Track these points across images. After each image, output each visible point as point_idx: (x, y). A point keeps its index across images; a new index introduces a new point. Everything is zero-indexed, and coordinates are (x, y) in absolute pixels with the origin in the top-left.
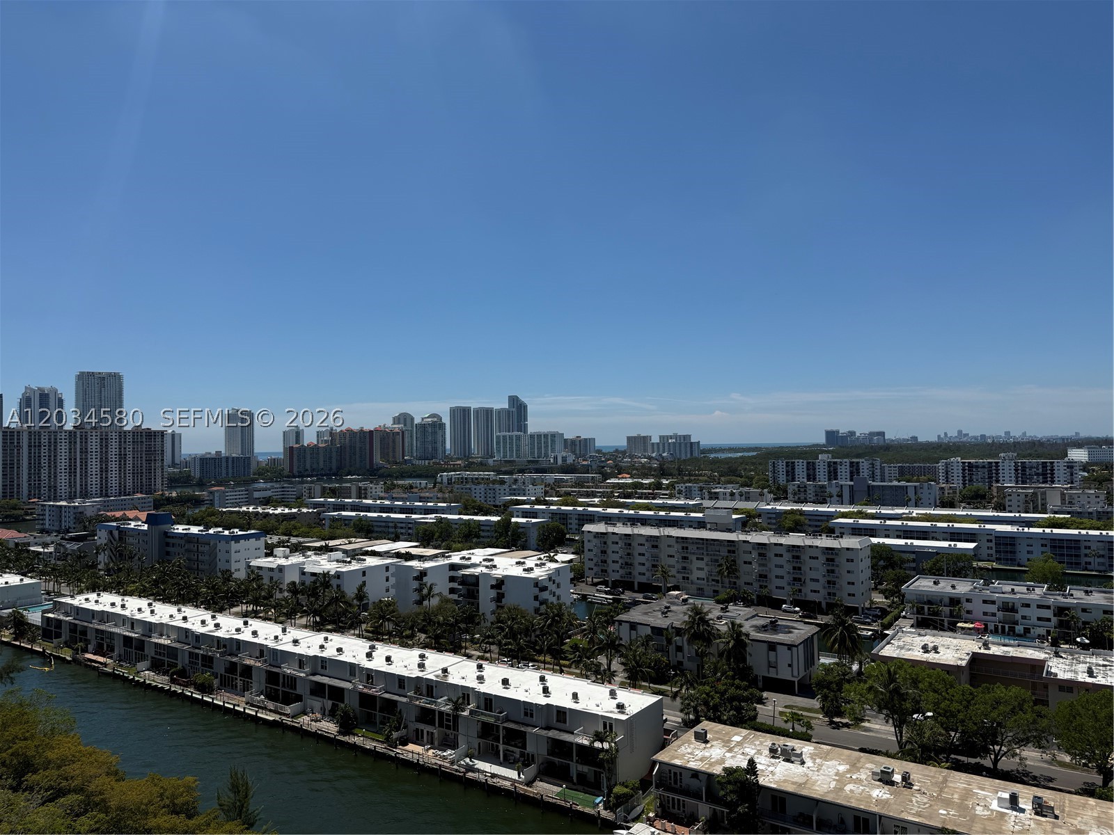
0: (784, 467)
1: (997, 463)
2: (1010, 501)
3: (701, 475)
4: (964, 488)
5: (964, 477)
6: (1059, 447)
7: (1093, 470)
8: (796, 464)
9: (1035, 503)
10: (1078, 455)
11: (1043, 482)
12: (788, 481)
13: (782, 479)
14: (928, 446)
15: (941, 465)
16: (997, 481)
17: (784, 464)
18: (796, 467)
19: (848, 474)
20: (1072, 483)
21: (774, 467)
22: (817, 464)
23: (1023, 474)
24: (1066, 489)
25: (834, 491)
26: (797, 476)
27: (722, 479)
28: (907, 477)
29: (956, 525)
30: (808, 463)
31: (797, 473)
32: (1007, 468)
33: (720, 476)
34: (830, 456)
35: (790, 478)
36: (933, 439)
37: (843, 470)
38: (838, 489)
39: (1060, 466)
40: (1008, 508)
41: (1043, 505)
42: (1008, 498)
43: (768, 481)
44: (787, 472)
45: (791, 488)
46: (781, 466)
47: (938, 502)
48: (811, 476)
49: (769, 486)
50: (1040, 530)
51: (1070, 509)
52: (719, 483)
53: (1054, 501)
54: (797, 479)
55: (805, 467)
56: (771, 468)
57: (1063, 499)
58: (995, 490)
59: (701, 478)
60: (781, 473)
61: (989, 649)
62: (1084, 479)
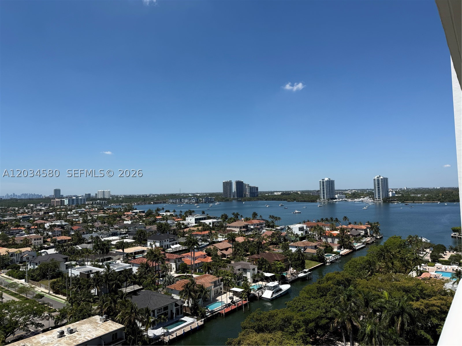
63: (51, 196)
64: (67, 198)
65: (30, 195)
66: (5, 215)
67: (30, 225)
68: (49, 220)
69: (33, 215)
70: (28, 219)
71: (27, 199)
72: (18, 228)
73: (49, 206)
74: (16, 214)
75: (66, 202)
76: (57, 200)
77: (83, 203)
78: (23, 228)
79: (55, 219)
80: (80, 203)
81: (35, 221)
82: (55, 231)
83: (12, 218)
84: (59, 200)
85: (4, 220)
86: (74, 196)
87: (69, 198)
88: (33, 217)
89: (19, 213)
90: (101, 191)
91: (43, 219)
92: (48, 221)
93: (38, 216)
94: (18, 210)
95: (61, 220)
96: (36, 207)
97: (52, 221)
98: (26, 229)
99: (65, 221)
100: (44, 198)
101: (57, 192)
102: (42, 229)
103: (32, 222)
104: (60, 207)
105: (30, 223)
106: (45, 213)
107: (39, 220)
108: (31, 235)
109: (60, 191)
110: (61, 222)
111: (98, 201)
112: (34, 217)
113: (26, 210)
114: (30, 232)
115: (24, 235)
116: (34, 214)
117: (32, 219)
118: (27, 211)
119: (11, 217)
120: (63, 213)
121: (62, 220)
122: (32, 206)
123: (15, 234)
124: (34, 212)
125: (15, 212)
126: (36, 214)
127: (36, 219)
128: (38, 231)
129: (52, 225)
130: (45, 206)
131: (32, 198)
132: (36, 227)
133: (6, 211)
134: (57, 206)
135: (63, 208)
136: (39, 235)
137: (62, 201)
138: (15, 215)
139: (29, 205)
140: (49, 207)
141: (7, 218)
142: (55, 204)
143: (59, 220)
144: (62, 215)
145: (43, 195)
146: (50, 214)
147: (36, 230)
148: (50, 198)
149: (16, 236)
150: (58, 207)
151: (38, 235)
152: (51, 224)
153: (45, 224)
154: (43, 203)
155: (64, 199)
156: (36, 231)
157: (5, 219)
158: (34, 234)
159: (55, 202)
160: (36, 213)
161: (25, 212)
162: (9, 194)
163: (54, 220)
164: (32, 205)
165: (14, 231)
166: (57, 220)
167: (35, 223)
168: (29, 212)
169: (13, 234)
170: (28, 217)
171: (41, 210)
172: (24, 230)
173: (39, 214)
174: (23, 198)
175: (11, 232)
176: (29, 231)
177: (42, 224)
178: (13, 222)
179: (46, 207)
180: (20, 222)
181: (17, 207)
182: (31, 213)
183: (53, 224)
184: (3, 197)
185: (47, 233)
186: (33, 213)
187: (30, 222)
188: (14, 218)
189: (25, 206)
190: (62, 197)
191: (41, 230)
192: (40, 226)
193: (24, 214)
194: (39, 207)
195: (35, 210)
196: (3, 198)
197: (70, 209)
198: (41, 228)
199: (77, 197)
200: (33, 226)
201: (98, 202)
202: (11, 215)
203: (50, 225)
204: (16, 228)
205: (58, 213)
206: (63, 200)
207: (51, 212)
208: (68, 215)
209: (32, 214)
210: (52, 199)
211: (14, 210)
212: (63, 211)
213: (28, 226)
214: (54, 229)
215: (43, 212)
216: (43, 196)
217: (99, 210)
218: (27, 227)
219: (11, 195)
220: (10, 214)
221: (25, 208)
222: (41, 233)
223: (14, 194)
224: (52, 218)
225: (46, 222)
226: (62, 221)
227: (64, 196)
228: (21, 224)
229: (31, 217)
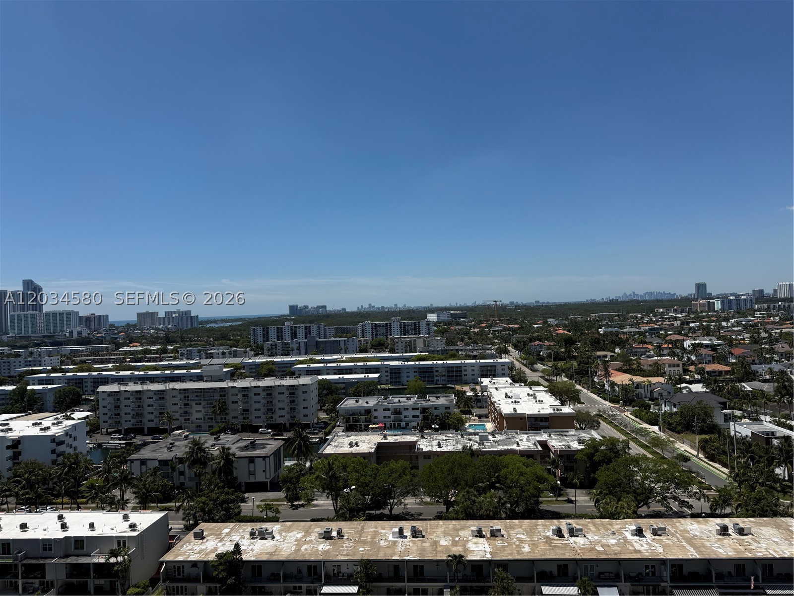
0: (262, 331)
1: (390, 323)
2: (397, 346)
3: (199, 341)
4: (373, 339)
5: (372, 333)
6: (422, 313)
7: (439, 326)
8: (270, 329)
9: (410, 347)
10: (432, 317)
11: (415, 334)
12: (264, 341)
13: (260, 340)
14: (352, 314)
15: (359, 326)
16: (391, 335)
17: (262, 329)
18: (270, 331)
19: (304, 334)
20: (429, 334)
21: (254, 332)
22: (284, 328)
23: (404, 330)
24: (426, 337)
25: (295, 346)
26: (270, 338)
27: (216, 342)
28: (340, 334)
29: (369, 363)
30: (278, 328)
31: (270, 336)
32: (395, 326)
33: (214, 341)
34: (292, 322)
35: (265, 339)
36: (355, 310)
37: (301, 332)
38: (298, 345)
39: (423, 323)
40: (396, 351)
41: (414, 348)
42: (397, 344)
43: (250, 342)
44: (264, 335)
45: (266, 346)
46: (259, 331)
47: (358, 349)
48: (280, 338)
49: (251, 346)
50: (413, 363)
51: (428, 349)
52: (213, 346)
53: (420, 345)
54: (270, 340)
55: (276, 331)
56: (252, 333)
57: (425, 344)
58: (389, 340)
59: (199, 343)
60: (259, 336)
61: (386, 439)
62: (435, 331)
63: (691, 295)
64: (718, 298)
65: (657, 294)
66: (624, 325)
67: (661, 341)
68: (690, 335)
69: (664, 326)
70: (657, 333)
71: (653, 301)
72: (644, 346)
73: (689, 313)
74: (639, 324)
75: (718, 305)
76: (701, 302)
77: (749, 306)
78: (650, 346)
79: (699, 334)
80: (743, 306)
81: (667, 335)
82: (701, 355)
83: (633, 330)
84: (705, 301)
85: (624, 333)
86: (732, 295)
87: (722, 298)
88: (664, 330)
89: (643, 322)
90: (784, 283)
91: (680, 333)
92: (689, 337)
93: (672, 328)
94: (642, 318)
95: (710, 336)
96: (667, 314)
97: (696, 337)
98: (654, 348)
99: (717, 338)
100: (679, 298)
101: (701, 287)
102: (680, 350)
103: (664, 338)
104: (708, 314)
105: (661, 338)
106: (682, 324)
107: (674, 335)
108: (664, 358)
109: (706, 286)
110: (710, 340)
111: (780, 303)
112: (666, 330)
113: (652, 317)
114: (662, 353)
115: (653, 357)
116: (666, 324)
117: (663, 332)
118: (654, 320)
119: (632, 328)
120: (714, 324)
121: (713, 336)
122: (662, 312)
123: (640, 354)
124: (665, 321)
125: (637, 321)
126: (668, 325)
127: (669, 333)
128: (674, 352)
129: (695, 344)
130: (682, 312)
131: (661, 298)
132: (670, 346)
133: (625, 318)
134: (701, 312)
135: (712, 316)
136: (676, 359)
137: (711, 304)
138: (637, 325)
139: (657, 310)
140: (690, 315)
141: (627, 329)
142: (699, 309)
143: (708, 336)
144: (712, 327)
145: (678, 294)
146: (691, 325)
147: (671, 350)
148: (689, 299)
149: (642, 358)
150: (704, 314)
151: (674, 359)
152: (693, 342)
153: (685, 342)
154: (678, 307)
155: (714, 301)
156: (670, 352)
157: (625, 330)
158: (668, 357)
159: (699, 306)
160: (669, 323)
161: (652, 320)
162: (628, 294)
163: (699, 336)
164: (661, 310)
165: (639, 350)
166: (703, 336)
167: (667, 338)
168: (657, 321)
169: (636, 355)
170: (657, 329)
171: (676, 319)
172: (653, 350)
173: (673, 325)
174: (647, 298)
175: (634, 350)
176: (660, 351)
177: (679, 341)
178: (636, 336)
179: (684, 314)
180: (646, 337)
181: (639, 313)
182: (660, 323)
183: (696, 342)
184: (620, 297)
185: (688, 356)
186: (664, 323)
187: (661, 336)
188: (637, 330)
189: (651, 312)
190: (710, 297)
191: (678, 350)
192: (675, 345)
193: (651, 324)
194: (672, 314)
195: (666, 318)
196: (619, 300)
197: (725, 317)
198: (678, 348)
199: (737, 296)
200: (665, 343)
201: (779, 305)
202: (632, 325)
203: (692, 344)
204: (641, 346)
205: (705, 324)
206: (712, 302)
207: (692, 322)
208: (723, 327)
209: (662, 324)
210: (693, 300)
211: (636, 317)
212: (713, 321)
213: (657, 343)
214: (700, 352)
215: (679, 322)
216: (677, 296)
217: (783, 321)
218: (657, 345)
219: (630, 295)
220: (631, 323)
221: (651, 315)
222: (678, 356)
223: (634, 293)
224: (695, 333)
225: (685, 338)
226: (713, 338)
227: (712, 295)
228: (647, 340)
229: (661, 329)
